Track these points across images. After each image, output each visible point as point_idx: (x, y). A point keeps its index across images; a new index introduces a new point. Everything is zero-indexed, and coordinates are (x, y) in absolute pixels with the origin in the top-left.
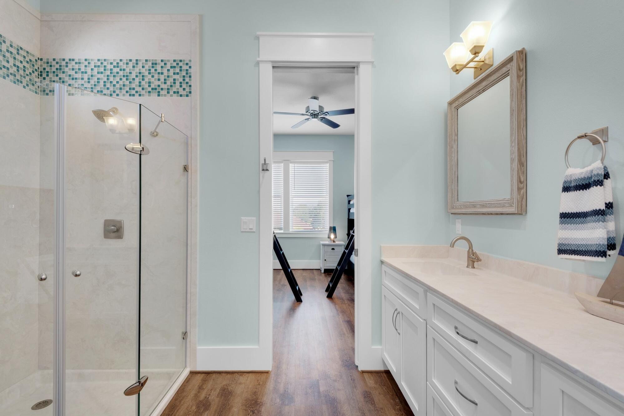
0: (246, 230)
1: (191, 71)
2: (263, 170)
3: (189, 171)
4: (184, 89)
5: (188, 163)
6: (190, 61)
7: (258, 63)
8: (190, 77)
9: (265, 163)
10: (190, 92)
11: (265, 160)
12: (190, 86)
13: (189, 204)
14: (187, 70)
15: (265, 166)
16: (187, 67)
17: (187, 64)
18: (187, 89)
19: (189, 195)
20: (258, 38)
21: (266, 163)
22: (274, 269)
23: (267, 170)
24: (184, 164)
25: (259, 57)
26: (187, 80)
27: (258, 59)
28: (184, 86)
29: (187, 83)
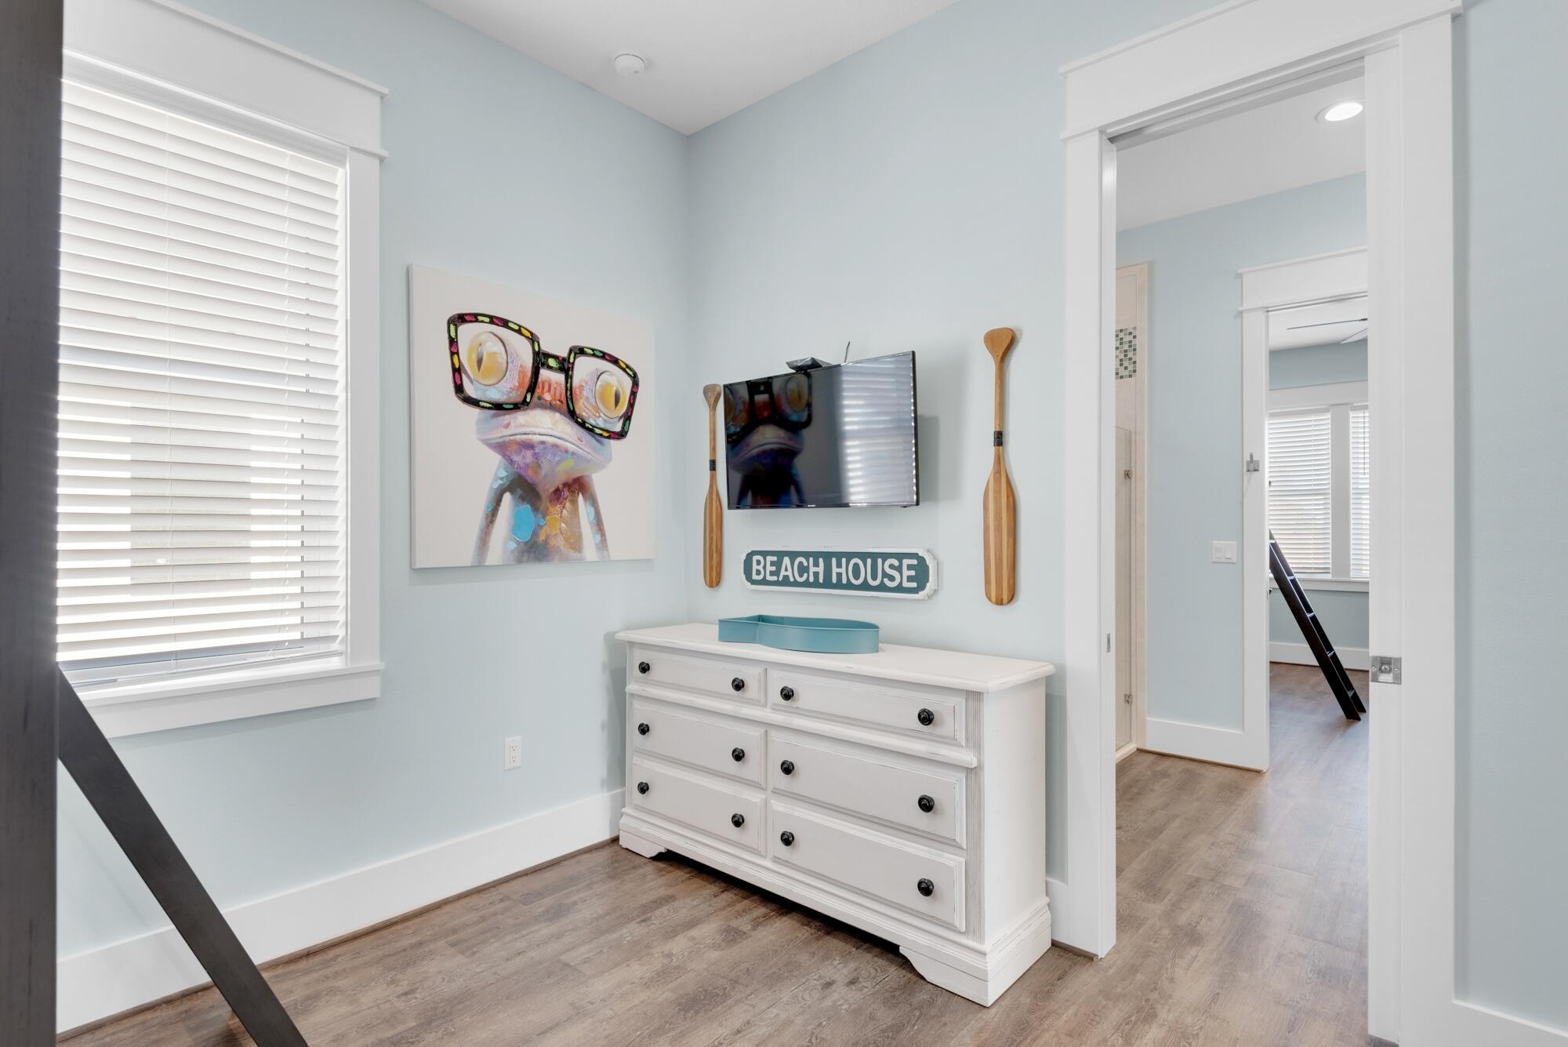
0: (1222, 560)
1: (1137, 342)
2: (1248, 471)
3: (1133, 478)
4: (1126, 368)
5: (1131, 467)
6: (1135, 328)
7: (1241, 313)
8: (1135, 350)
9: (1252, 460)
10: (1135, 371)
11: (1251, 456)
12: (1135, 362)
13: (1133, 522)
14: (1130, 342)
15: (1252, 465)
16: (1130, 338)
17: (1130, 333)
18: (1131, 368)
19: (1133, 510)
20: (1240, 276)
21: (1254, 459)
22: (1271, 662)
23: (1256, 470)
24: (1124, 468)
25: (1242, 305)
26: (1130, 355)
27: (1240, 309)
28: (1126, 363)
29: (1130, 359)
